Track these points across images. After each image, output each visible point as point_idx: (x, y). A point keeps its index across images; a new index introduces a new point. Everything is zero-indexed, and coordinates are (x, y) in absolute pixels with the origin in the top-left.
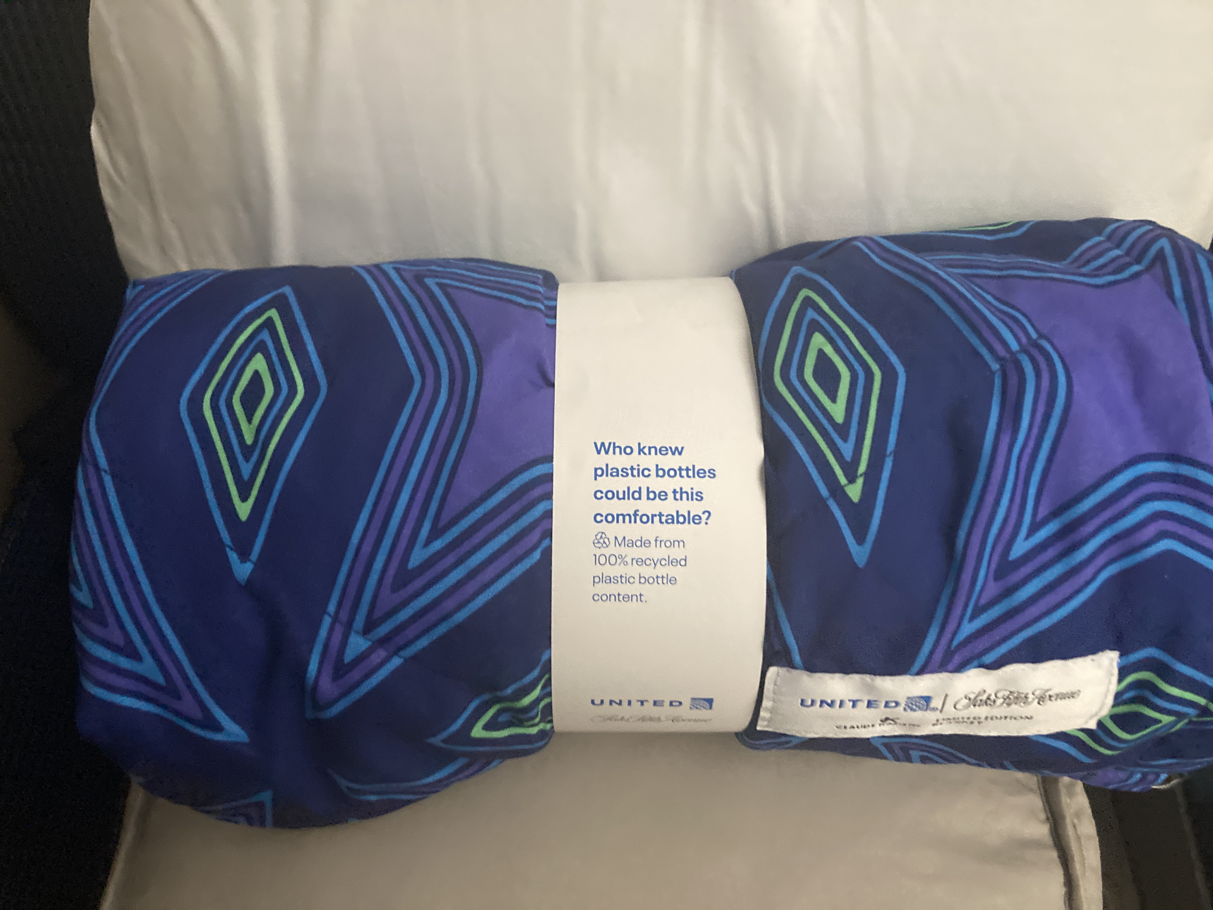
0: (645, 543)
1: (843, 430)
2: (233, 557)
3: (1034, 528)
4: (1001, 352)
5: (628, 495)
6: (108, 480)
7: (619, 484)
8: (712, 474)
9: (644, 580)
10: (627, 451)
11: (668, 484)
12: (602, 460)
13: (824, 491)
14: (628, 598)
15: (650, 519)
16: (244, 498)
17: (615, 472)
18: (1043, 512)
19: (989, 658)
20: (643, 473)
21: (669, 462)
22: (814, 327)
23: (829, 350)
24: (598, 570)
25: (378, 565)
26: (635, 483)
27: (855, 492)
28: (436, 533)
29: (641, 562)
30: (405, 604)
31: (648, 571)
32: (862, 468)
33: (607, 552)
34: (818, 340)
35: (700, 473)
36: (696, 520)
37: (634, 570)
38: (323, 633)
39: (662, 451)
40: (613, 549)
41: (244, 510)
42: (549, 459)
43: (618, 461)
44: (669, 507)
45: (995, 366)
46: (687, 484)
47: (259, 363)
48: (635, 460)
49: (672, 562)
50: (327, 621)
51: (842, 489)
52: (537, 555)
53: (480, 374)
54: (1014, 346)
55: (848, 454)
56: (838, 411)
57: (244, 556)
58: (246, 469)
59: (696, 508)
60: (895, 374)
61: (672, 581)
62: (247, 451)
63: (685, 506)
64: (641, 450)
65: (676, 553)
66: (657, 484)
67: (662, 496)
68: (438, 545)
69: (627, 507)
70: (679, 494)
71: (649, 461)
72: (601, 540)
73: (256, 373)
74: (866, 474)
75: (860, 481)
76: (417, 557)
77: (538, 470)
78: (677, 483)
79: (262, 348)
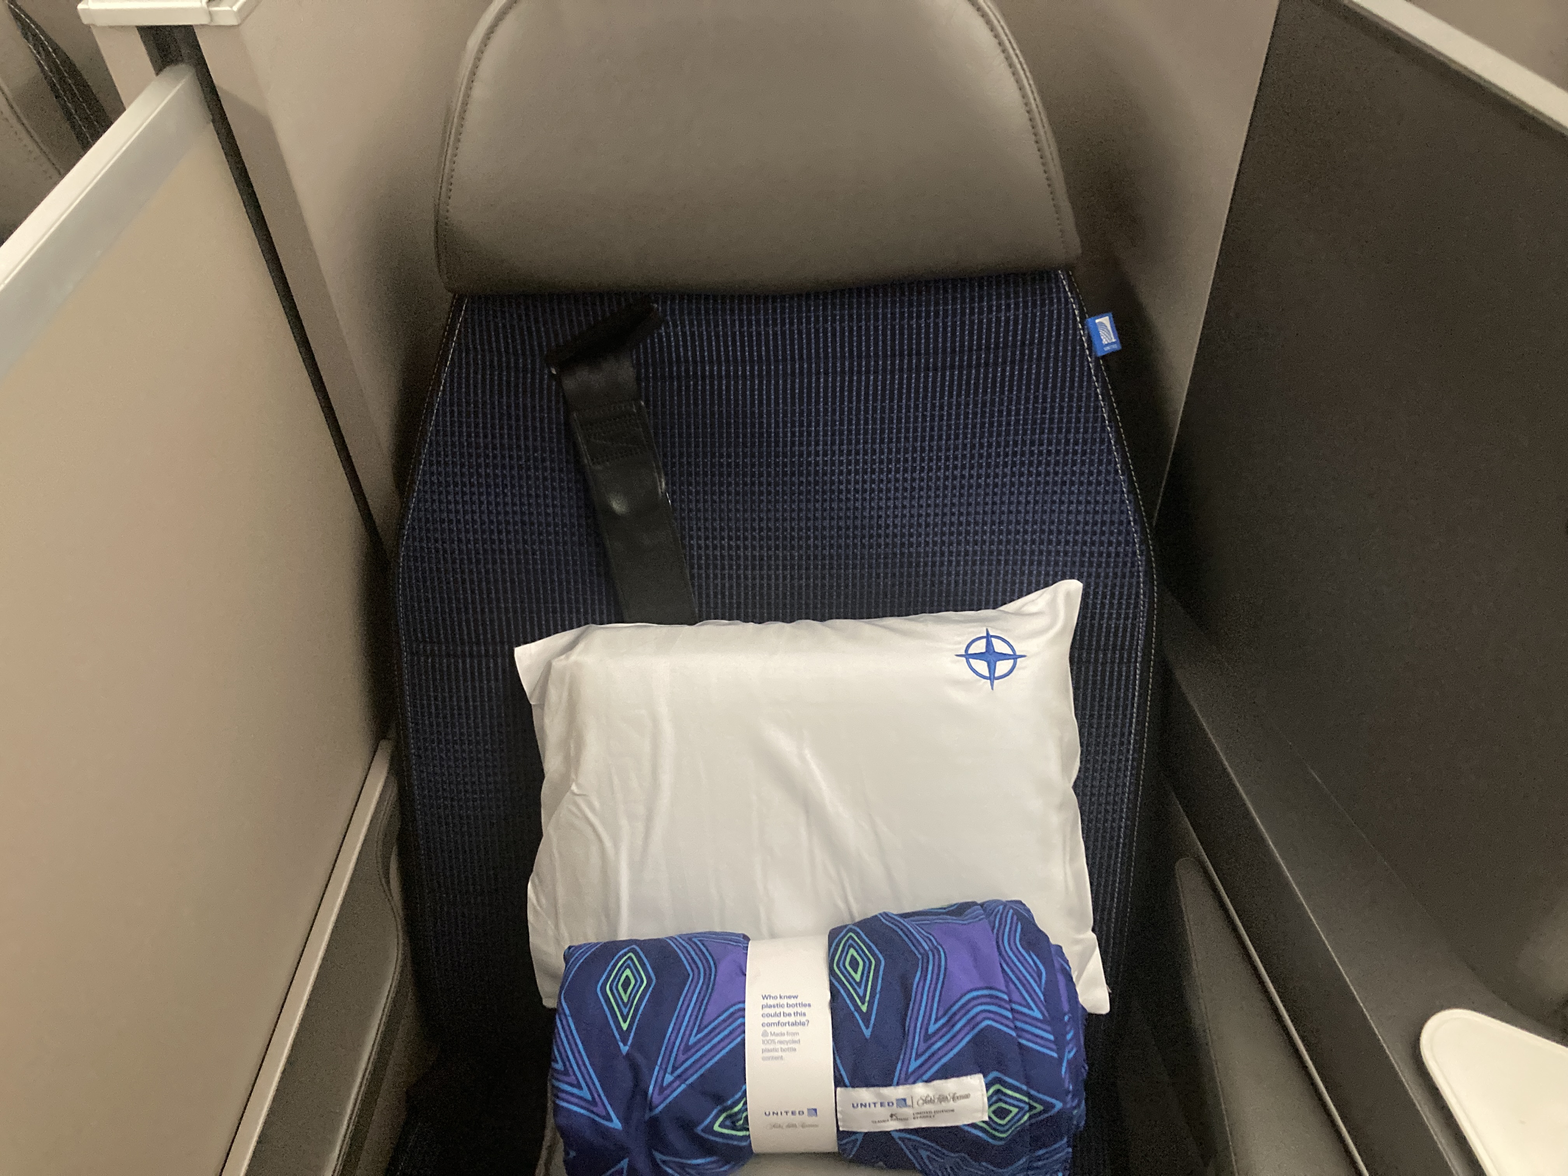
0: (782, 1034)
1: (859, 984)
2: (621, 1044)
3: (936, 1020)
4: (922, 951)
5: (776, 1015)
6: (570, 1019)
7: (772, 1011)
8: (810, 1005)
9: (783, 1050)
10: (775, 998)
11: (791, 1010)
12: (765, 1002)
13: (852, 1009)
14: (776, 1058)
15: (785, 1024)
16: (625, 1021)
17: (770, 1006)
18: (940, 1013)
19: (925, 1077)
20: (782, 1006)
21: (792, 1001)
22: (851, 946)
23: (855, 954)
24: (764, 1047)
25: (677, 1043)
26: (778, 1010)
27: (864, 1008)
28: (698, 1032)
29: (781, 1042)
30: (687, 1060)
31: (784, 1046)
32: (867, 998)
33: (768, 1038)
34: (852, 951)
35: (805, 1005)
36: (803, 1024)
37: (778, 1046)
38: (656, 1073)
39: (789, 997)
40: (770, 1037)
41: (625, 1026)
42: (744, 1002)
43: (771, 1002)
44: (792, 1019)
45: (919, 956)
46: (799, 1010)
47: (628, 972)
48: (778, 1001)
49: (794, 1042)
50: (657, 1068)
51: (859, 1007)
52: (739, 1039)
53: (716, 972)
54: (927, 948)
55: (861, 994)
56: (857, 977)
57: (625, 1044)
58: (625, 1011)
59: (803, 1019)
60: (880, 961)
61: (795, 1050)
62: (625, 1005)
63: (799, 1019)
64: (781, 997)
65: (796, 1038)
66: (787, 1010)
67: (790, 1015)
68: (699, 1036)
69: (775, 1020)
70: (796, 1014)
71: (784, 1001)
72: (765, 1034)
73: (627, 976)
74: (869, 1002)
75: (866, 1004)
76: (692, 1040)
77: (740, 1006)
78: (795, 1009)
79: (628, 967)
